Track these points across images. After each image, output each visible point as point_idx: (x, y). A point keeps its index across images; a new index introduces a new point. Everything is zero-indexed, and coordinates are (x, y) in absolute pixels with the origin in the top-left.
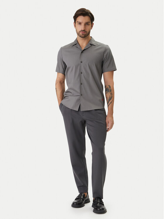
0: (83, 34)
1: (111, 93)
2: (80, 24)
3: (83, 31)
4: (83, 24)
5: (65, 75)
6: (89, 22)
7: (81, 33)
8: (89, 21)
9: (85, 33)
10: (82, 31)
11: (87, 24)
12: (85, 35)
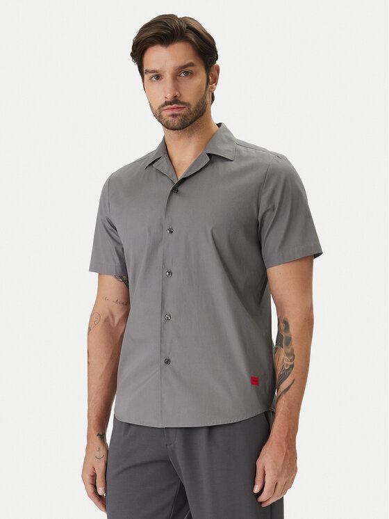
0: (173, 116)
1: (289, 350)
2: (158, 77)
3: (170, 103)
4: (168, 77)
5: (126, 283)
6: (191, 65)
7: (166, 114)
8: (191, 61)
9: (183, 112)
10: (167, 103)
11: (186, 73)
12: (185, 116)
